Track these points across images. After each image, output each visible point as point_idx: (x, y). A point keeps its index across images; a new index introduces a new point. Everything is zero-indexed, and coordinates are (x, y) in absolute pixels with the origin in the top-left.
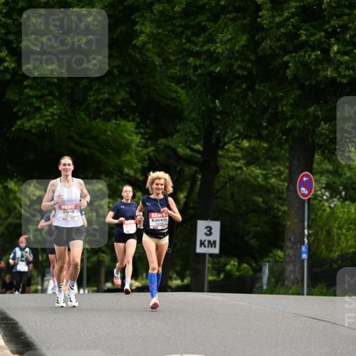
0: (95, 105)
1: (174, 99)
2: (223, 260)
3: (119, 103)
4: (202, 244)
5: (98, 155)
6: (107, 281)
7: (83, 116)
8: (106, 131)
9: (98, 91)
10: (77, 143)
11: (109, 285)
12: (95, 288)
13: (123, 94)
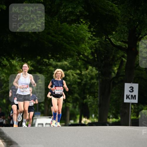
1: (111, 11)
3: (78, 13)
4: (128, 97)
6: (70, 119)
8: (71, 30)
9: (65, 6)
10: (53, 36)
11: (72, 122)
12: (64, 124)
13: (80, 8)
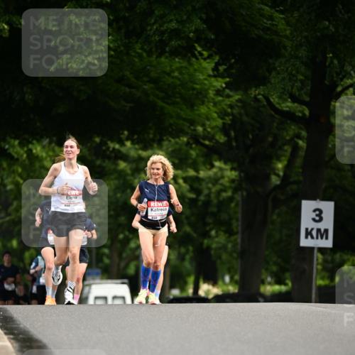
0: (157, 38)
1: (268, 29)
2: (338, 256)
5: (160, 103)
6: (172, 287)
7: (140, 51)
9: (162, 17)
11: (176, 292)
